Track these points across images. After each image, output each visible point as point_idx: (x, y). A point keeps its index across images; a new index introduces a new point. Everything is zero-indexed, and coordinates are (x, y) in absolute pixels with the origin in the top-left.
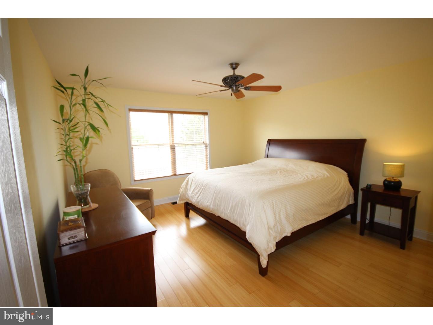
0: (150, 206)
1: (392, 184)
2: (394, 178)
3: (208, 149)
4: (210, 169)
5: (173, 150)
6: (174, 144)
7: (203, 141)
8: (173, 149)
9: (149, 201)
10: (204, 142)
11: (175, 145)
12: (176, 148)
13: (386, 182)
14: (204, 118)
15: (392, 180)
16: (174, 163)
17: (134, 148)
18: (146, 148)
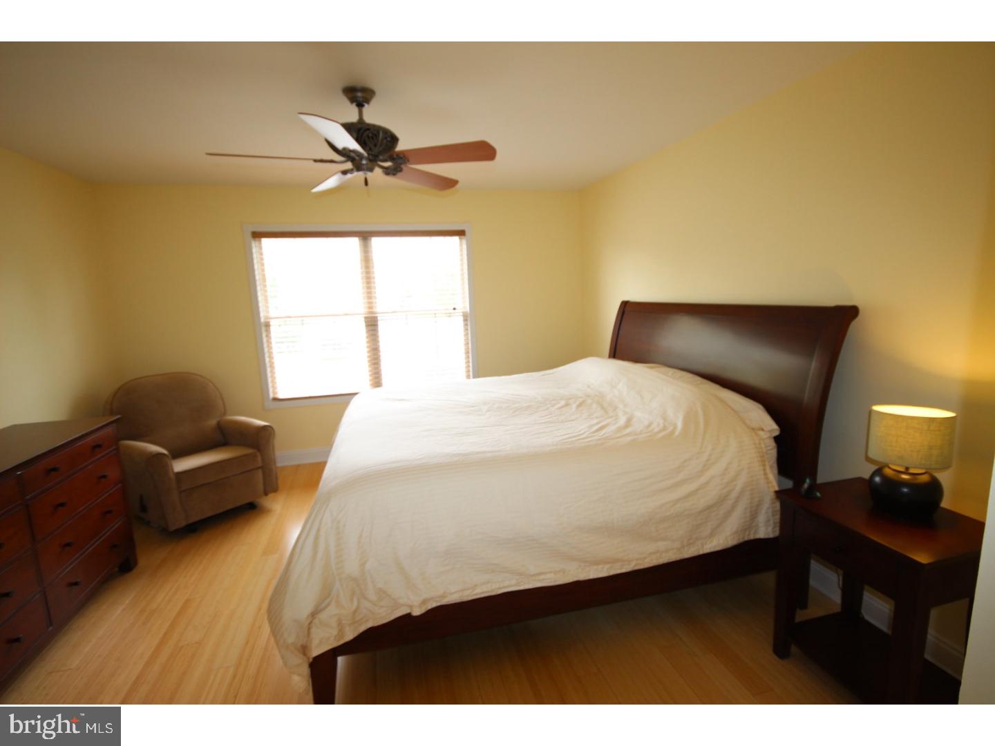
0: (260, 464)
1: (905, 490)
2: (912, 471)
3: (469, 328)
4: (474, 378)
5: (372, 330)
6: (376, 315)
7: (455, 307)
8: (371, 328)
9: (258, 454)
10: (454, 309)
11: (377, 317)
12: (380, 323)
13: (877, 479)
14: (461, 242)
15: (904, 476)
16: (376, 361)
17: (271, 323)
18: (303, 324)
